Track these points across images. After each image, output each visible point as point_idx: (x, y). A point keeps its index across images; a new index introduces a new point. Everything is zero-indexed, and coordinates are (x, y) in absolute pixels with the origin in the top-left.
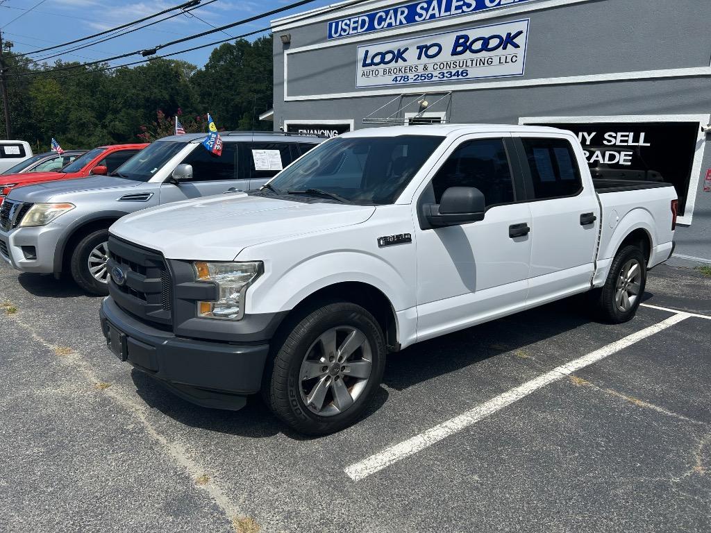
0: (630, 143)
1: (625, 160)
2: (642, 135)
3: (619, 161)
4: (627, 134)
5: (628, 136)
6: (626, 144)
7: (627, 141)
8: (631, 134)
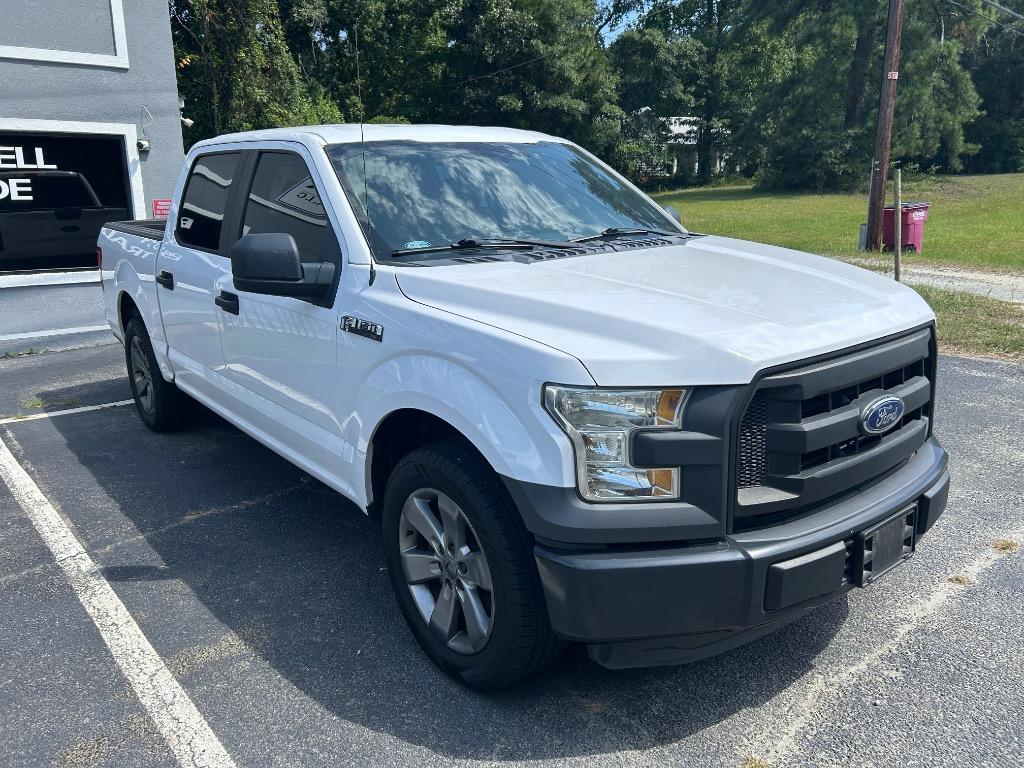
0: (21, 164)
1: (21, 193)
2: (39, 152)
3: (9, 195)
4: (12, 149)
5: (13, 153)
6: (13, 166)
7: (14, 161)
8: (19, 150)
